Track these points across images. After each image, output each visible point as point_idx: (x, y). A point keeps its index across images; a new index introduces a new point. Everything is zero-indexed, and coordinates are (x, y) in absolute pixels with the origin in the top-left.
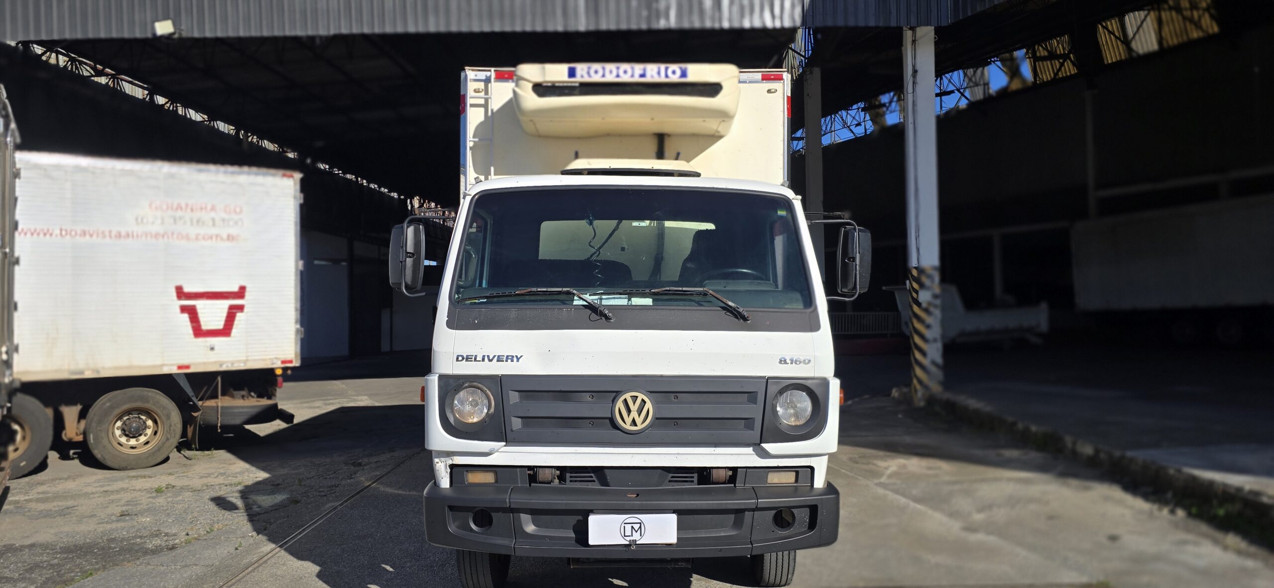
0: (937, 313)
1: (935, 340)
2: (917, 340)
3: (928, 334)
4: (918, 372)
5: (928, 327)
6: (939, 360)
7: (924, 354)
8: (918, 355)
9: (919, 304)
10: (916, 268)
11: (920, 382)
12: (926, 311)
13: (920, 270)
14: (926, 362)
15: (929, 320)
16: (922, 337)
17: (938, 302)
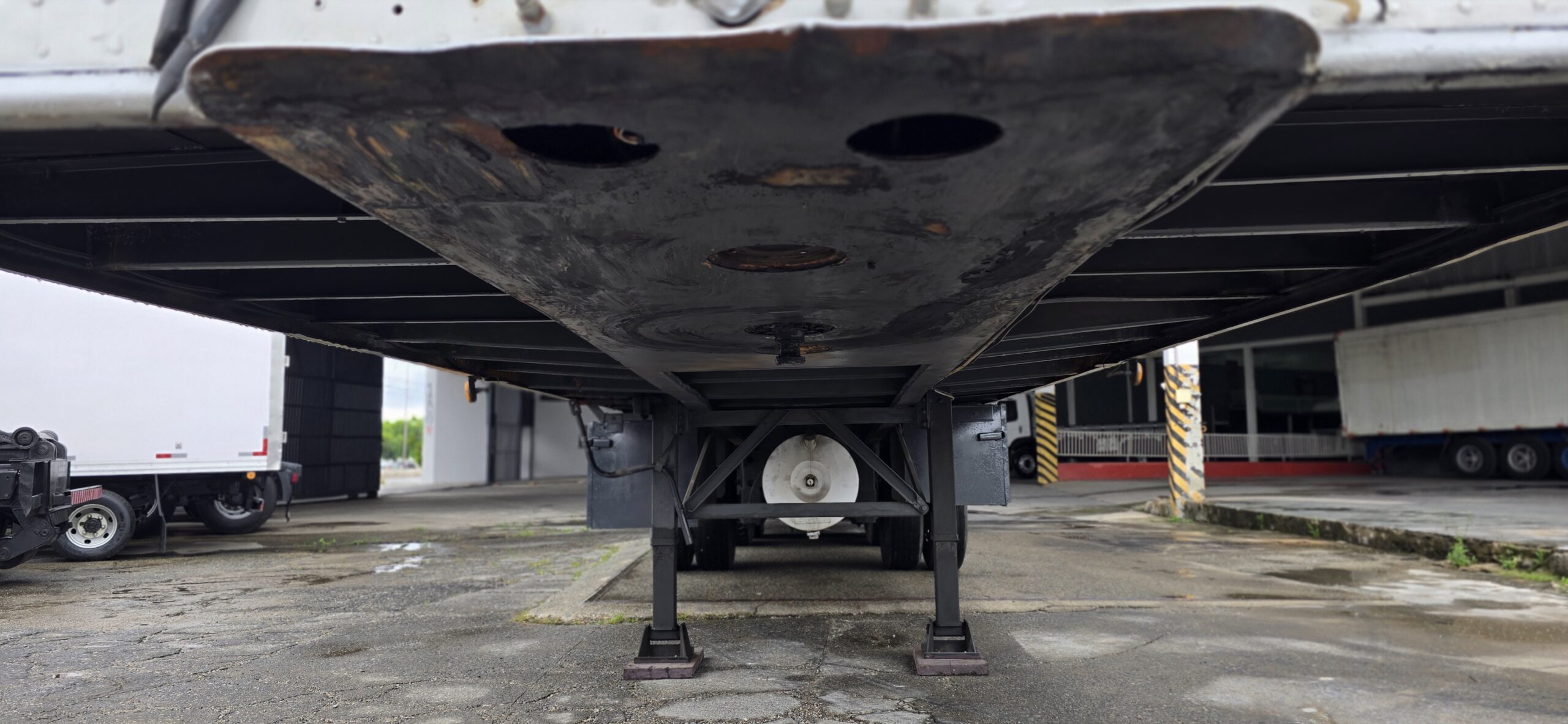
0: (1198, 416)
2: (1175, 443)
3: (1187, 437)
4: (1177, 478)
5: (1186, 430)
6: (1201, 467)
7: (1183, 459)
8: (1176, 461)
9: (1176, 405)
10: (1173, 366)
11: (1180, 491)
12: (1184, 411)
13: (1178, 369)
14: (1186, 468)
15: (1188, 422)
16: (1181, 441)
17: (1198, 404)
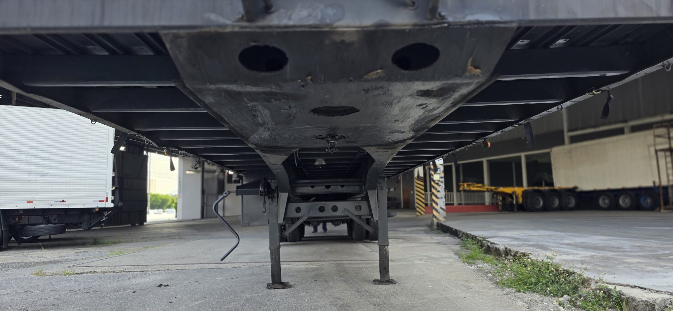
0: (443, 185)
1: (442, 198)
2: (434, 198)
3: (438, 195)
4: (435, 212)
5: (438, 191)
6: (444, 207)
7: (437, 204)
8: (434, 205)
9: (434, 181)
11: (436, 217)
12: (437, 184)
14: (438, 208)
15: (439, 188)
16: (437, 197)
17: (443, 180)
